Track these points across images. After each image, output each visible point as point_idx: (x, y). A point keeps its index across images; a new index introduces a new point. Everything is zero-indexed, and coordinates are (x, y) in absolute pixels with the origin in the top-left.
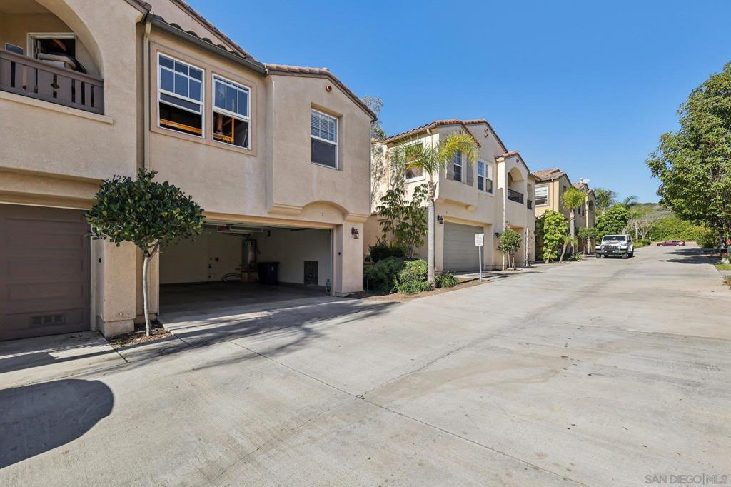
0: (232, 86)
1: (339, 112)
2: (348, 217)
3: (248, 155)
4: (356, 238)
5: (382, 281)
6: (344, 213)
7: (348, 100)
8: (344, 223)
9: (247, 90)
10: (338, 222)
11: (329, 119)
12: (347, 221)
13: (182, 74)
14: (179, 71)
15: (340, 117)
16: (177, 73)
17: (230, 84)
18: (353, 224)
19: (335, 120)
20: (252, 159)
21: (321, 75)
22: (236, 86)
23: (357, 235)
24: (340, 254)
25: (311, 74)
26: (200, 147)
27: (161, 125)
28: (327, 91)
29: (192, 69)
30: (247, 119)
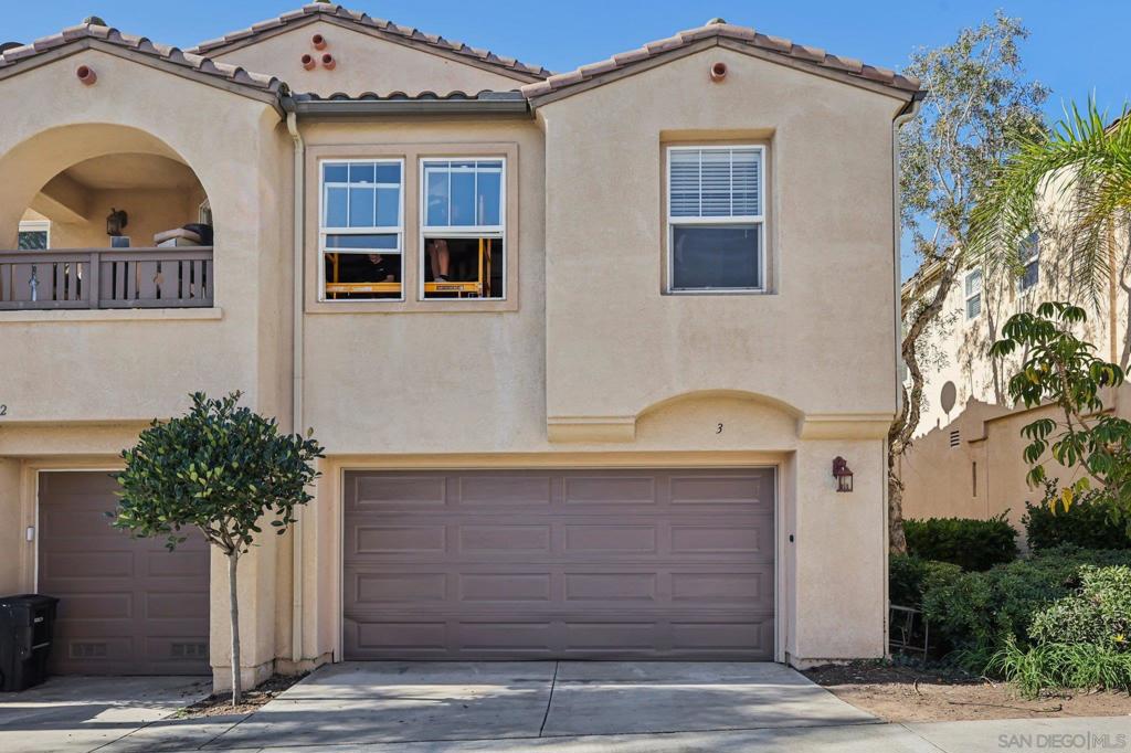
0: (464, 169)
1: (761, 124)
2: (806, 428)
3: (500, 313)
4: (841, 489)
5: (964, 631)
6: (795, 418)
7: (795, 78)
8: (800, 447)
9: (499, 165)
10: (784, 446)
11: (732, 154)
12: (810, 438)
13: (363, 184)
14: (358, 182)
16: (354, 185)
17: (459, 166)
18: (839, 444)
19: (759, 152)
20: (511, 318)
21: (691, 44)
22: (471, 165)
23: (847, 480)
24: (792, 539)
25: (658, 55)
26: (396, 319)
27: (329, 296)
28: (712, 83)
29: (380, 167)
30: (499, 230)
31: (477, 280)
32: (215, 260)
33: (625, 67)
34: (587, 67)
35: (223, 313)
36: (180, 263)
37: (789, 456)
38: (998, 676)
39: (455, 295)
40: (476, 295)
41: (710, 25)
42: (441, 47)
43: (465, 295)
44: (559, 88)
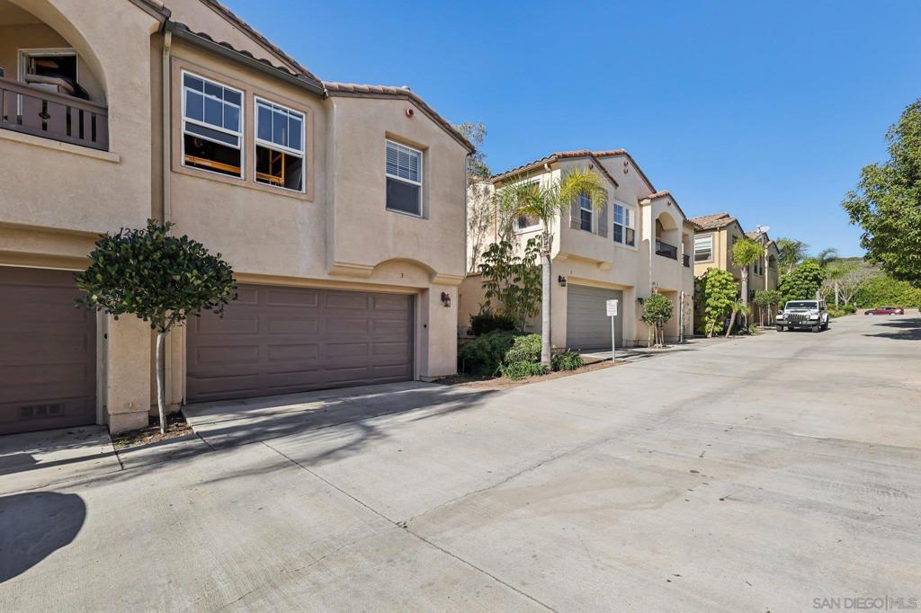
0: (280, 112)
1: (424, 143)
2: (436, 279)
3: (302, 200)
4: (447, 305)
5: (482, 362)
6: (430, 274)
7: (435, 128)
8: (430, 286)
9: (301, 117)
10: (424, 285)
11: (411, 152)
12: (435, 284)
13: (214, 97)
14: (210, 94)
15: (425, 150)
16: (209, 96)
17: (277, 108)
18: (442, 287)
19: (419, 154)
20: (308, 205)
21: (399, 95)
22: (286, 111)
23: (448, 302)
24: (425, 326)
25: (386, 94)
26: (239, 190)
27: (187, 163)
28: (406, 117)
29: (226, 91)
30: (301, 153)
31: (280, 176)
32: (110, 117)
33: (372, 93)
34: (357, 86)
35: (121, 159)
36: (69, 108)
37: (424, 291)
38: (499, 375)
39: (268, 182)
40: (280, 185)
41: (404, 88)
42: (230, 17)
43: (273, 183)
44: (343, 91)
